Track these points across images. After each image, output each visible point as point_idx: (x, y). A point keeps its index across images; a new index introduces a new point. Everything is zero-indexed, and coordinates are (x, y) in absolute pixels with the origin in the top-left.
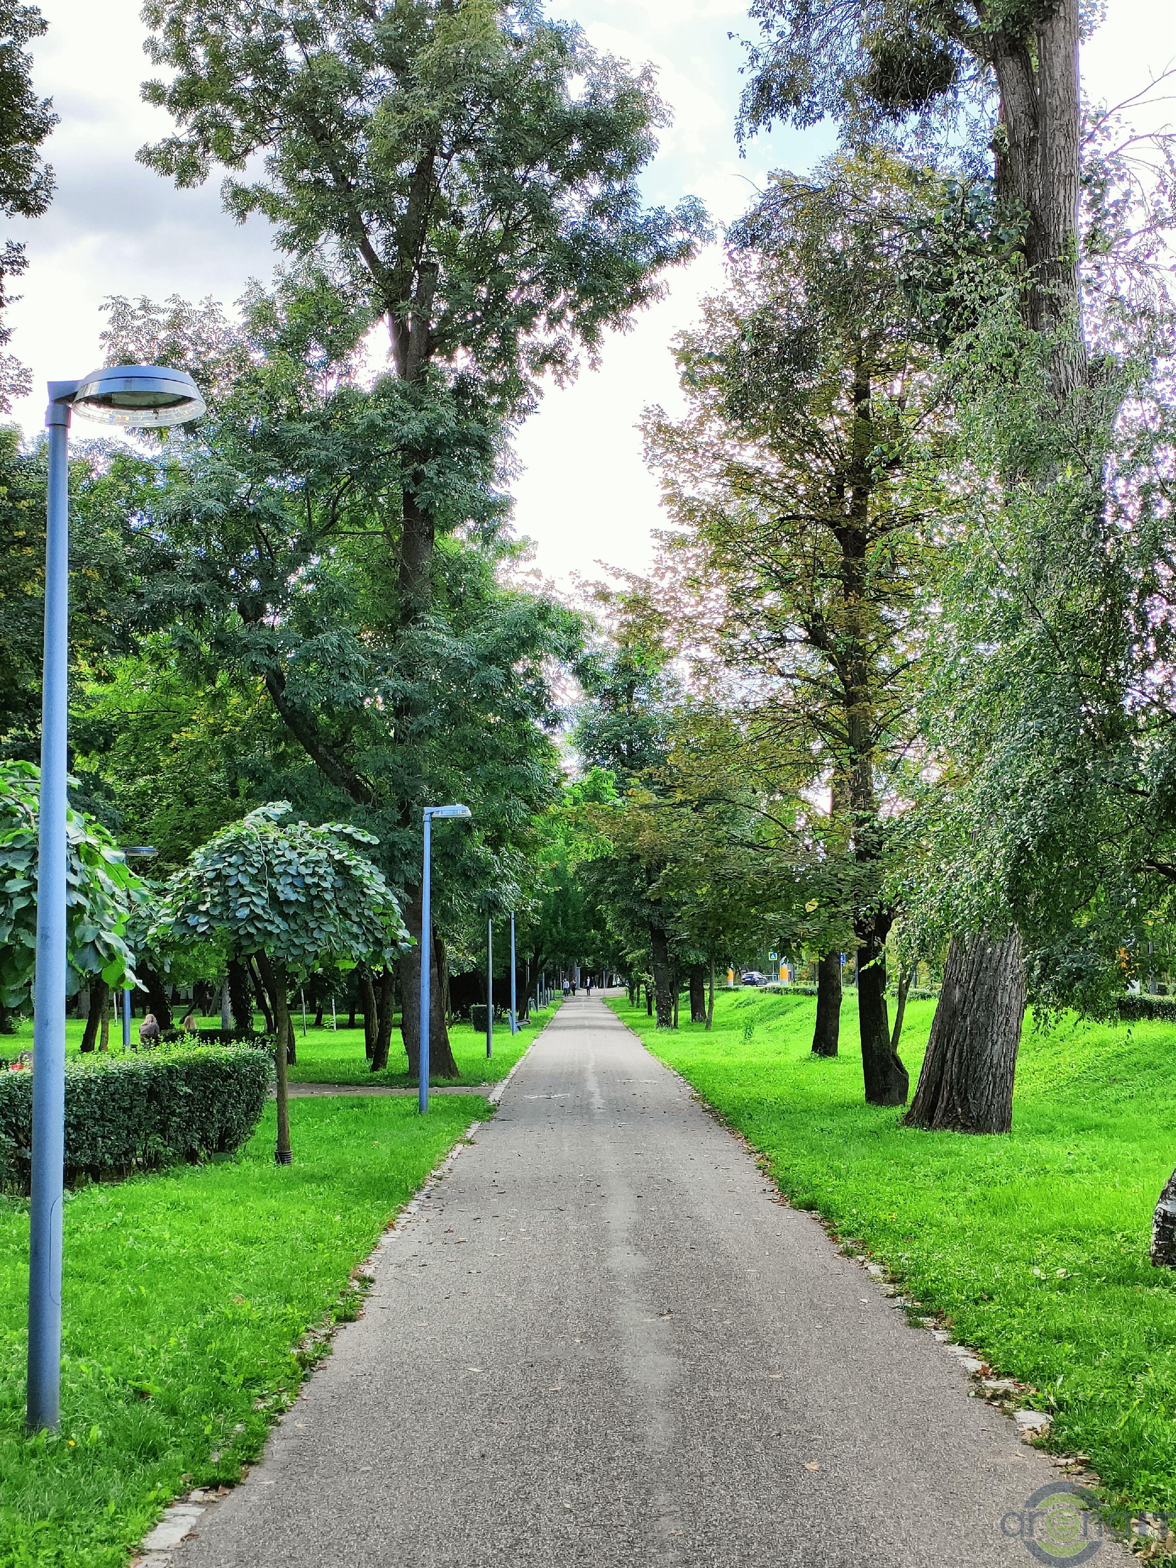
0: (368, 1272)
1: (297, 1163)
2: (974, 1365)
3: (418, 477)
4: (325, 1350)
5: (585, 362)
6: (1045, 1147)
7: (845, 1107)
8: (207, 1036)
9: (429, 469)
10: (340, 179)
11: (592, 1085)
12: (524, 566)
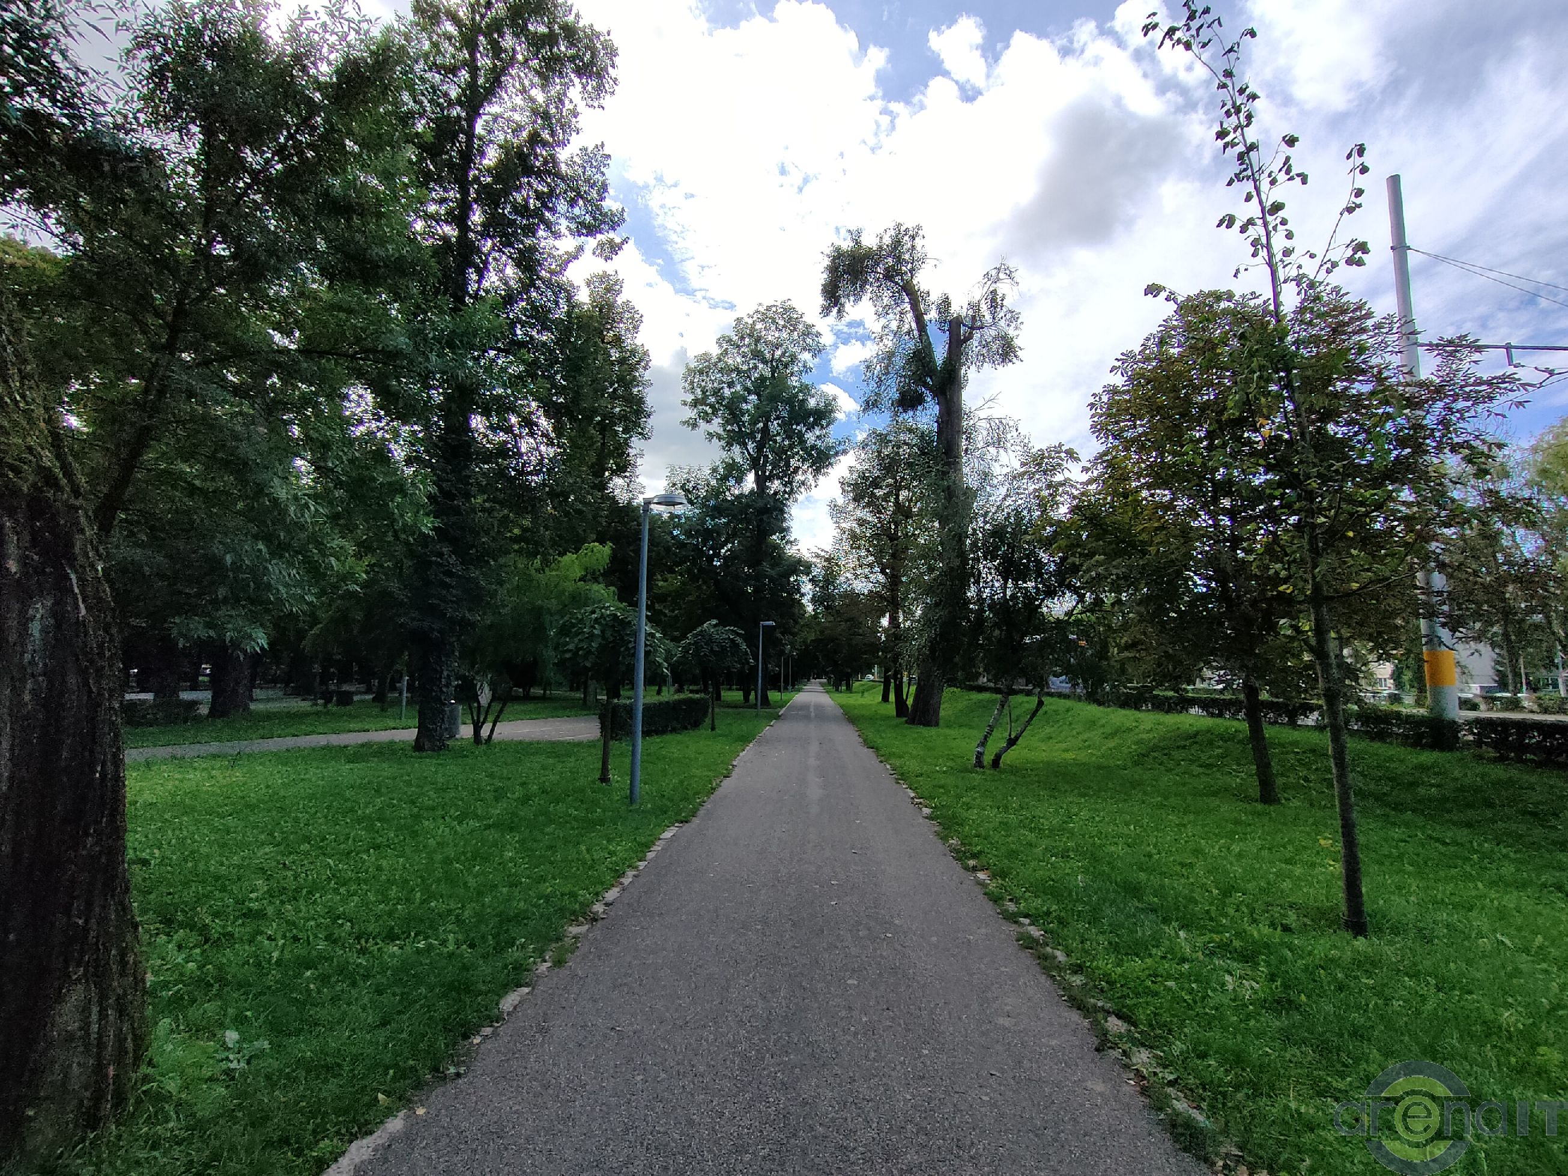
0: (735, 763)
1: (718, 731)
2: (913, 795)
3: (761, 520)
4: (719, 785)
5: (813, 484)
6: (948, 731)
7: (888, 718)
8: (692, 692)
9: (765, 517)
10: (740, 429)
11: (812, 710)
12: (795, 548)
